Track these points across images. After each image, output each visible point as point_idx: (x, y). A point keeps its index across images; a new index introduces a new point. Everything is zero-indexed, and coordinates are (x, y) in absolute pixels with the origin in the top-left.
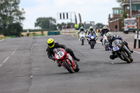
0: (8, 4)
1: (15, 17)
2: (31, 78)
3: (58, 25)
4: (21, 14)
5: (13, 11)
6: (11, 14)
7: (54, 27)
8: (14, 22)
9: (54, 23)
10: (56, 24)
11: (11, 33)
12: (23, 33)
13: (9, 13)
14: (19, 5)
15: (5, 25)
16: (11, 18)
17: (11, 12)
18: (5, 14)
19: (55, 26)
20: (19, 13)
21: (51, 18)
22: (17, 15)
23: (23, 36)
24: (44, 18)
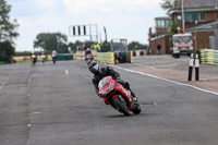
1: (4, 32)
2: (29, 128)
3: (71, 44)
4: (12, 27)
5: (1, 23)
7: (64, 48)
8: (2, 40)
9: (63, 41)
10: (67, 43)
12: (15, 58)
14: (9, 14)
19: (65, 46)
20: (9, 27)
21: (59, 34)
22: (6, 29)
23: (15, 62)
24: (49, 34)
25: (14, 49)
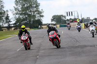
0: (32, 6)
1: (37, 15)
3: (68, 20)
4: (41, 13)
5: (36, 11)
6: (34, 13)
7: (65, 22)
8: (36, 19)
9: (64, 19)
10: (66, 19)
11: (34, 26)
12: (43, 26)
13: (33, 13)
14: (39, 7)
15: (30, 21)
16: (34, 16)
17: (34, 12)
18: (30, 13)
20: (39, 13)
21: (62, 16)
22: (38, 14)
23: (43, 28)
24: (58, 16)
25: (42, 22)
